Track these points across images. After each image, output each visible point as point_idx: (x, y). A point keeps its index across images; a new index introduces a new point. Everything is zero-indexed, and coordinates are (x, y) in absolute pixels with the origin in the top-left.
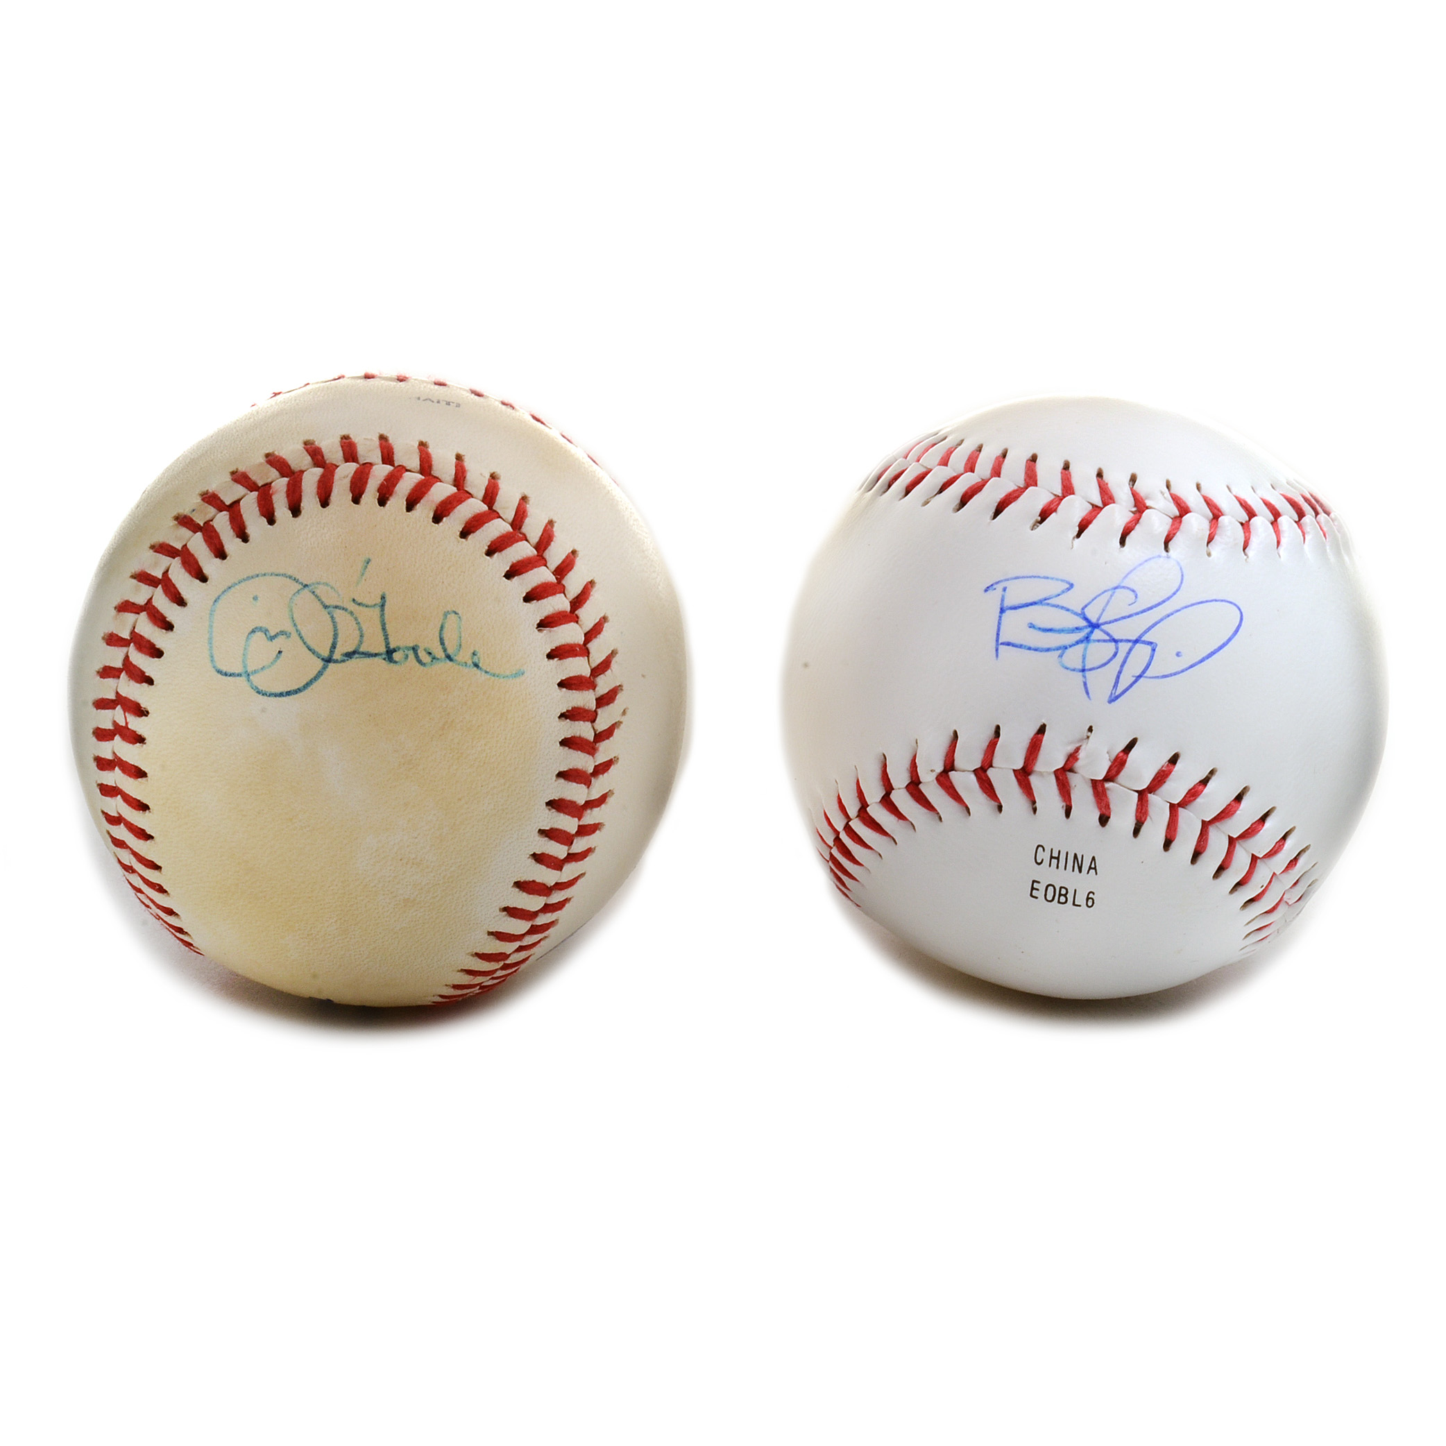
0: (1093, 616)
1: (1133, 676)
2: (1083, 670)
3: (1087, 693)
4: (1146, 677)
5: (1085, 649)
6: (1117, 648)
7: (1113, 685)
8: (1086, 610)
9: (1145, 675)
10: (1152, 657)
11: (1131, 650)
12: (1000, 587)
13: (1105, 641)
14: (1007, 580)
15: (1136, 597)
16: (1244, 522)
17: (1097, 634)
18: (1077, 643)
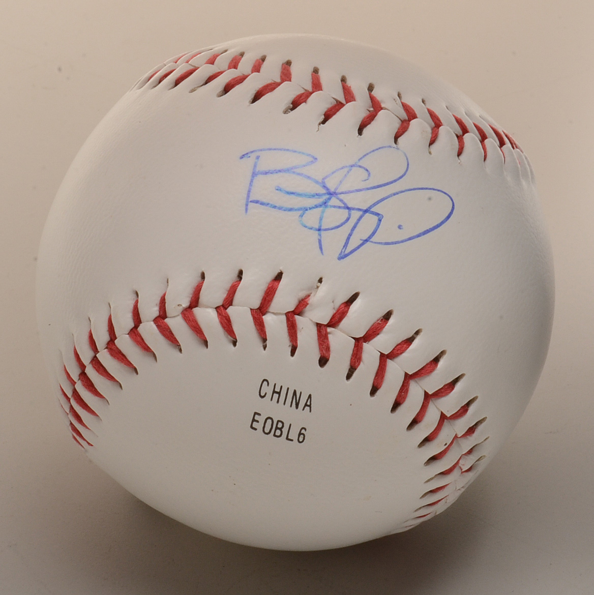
0: (332, 185)
1: (361, 240)
2: (319, 230)
3: (321, 248)
4: (372, 242)
5: (323, 212)
6: (350, 215)
7: (343, 244)
8: (326, 180)
9: (371, 240)
10: (378, 226)
11: (361, 217)
12: (253, 156)
13: (340, 207)
14: (261, 150)
15: (369, 175)
16: (459, 135)
17: (334, 201)
18: (316, 207)
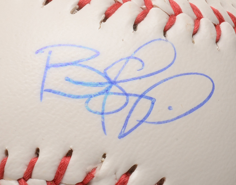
0: (112, 75)
1: (137, 121)
2: (102, 114)
3: (104, 129)
4: (147, 122)
5: (105, 98)
6: (128, 100)
7: (123, 125)
8: (107, 71)
9: (146, 120)
10: (152, 108)
11: (137, 102)
12: (47, 51)
13: (119, 94)
14: (52, 46)
15: (143, 65)
16: (216, 24)
17: (114, 89)
18: (100, 94)
